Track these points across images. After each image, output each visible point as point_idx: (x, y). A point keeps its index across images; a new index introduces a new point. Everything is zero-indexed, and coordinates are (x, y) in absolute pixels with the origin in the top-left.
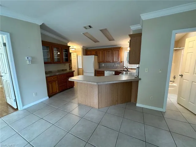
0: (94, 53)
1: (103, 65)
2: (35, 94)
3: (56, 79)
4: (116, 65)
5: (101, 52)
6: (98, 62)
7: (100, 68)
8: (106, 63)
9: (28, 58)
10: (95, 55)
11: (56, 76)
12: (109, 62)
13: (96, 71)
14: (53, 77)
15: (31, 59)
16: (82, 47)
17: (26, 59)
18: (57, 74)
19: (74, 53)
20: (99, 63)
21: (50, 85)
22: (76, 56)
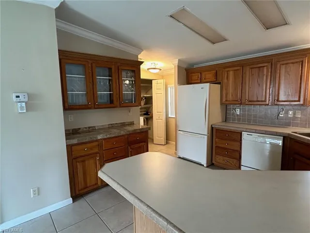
0: (210, 76)
1: (238, 112)
2: (34, 191)
3: (96, 150)
4: (287, 113)
5: (231, 73)
6: (222, 104)
7: (226, 120)
8: (247, 107)
9: (18, 97)
10: (211, 82)
11: (96, 143)
12: (262, 103)
13: (212, 128)
14: (89, 145)
15: (26, 100)
16: (176, 62)
17: (15, 99)
18: (99, 137)
19: (159, 81)
20: (226, 105)
21: (79, 167)
22: (162, 87)
